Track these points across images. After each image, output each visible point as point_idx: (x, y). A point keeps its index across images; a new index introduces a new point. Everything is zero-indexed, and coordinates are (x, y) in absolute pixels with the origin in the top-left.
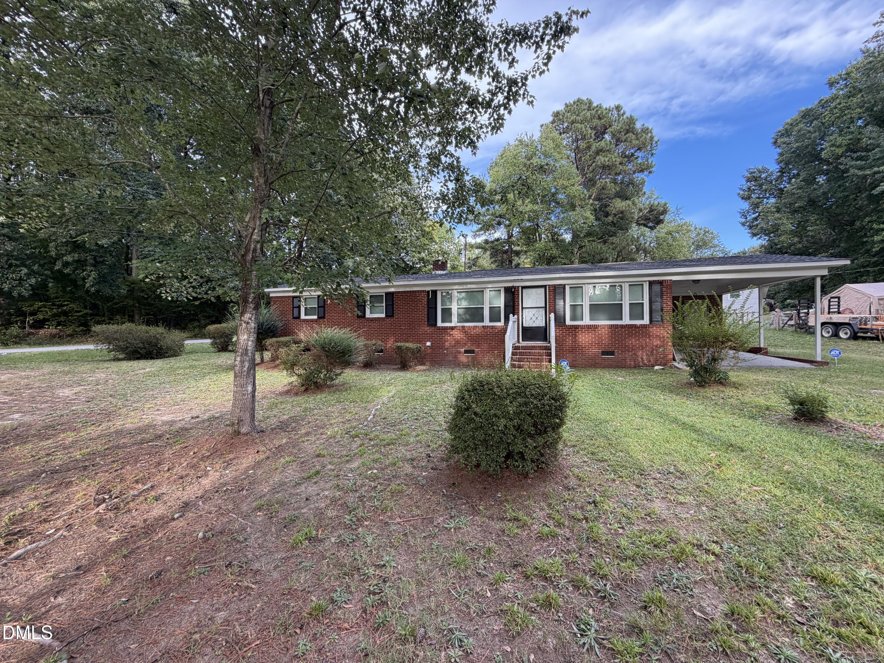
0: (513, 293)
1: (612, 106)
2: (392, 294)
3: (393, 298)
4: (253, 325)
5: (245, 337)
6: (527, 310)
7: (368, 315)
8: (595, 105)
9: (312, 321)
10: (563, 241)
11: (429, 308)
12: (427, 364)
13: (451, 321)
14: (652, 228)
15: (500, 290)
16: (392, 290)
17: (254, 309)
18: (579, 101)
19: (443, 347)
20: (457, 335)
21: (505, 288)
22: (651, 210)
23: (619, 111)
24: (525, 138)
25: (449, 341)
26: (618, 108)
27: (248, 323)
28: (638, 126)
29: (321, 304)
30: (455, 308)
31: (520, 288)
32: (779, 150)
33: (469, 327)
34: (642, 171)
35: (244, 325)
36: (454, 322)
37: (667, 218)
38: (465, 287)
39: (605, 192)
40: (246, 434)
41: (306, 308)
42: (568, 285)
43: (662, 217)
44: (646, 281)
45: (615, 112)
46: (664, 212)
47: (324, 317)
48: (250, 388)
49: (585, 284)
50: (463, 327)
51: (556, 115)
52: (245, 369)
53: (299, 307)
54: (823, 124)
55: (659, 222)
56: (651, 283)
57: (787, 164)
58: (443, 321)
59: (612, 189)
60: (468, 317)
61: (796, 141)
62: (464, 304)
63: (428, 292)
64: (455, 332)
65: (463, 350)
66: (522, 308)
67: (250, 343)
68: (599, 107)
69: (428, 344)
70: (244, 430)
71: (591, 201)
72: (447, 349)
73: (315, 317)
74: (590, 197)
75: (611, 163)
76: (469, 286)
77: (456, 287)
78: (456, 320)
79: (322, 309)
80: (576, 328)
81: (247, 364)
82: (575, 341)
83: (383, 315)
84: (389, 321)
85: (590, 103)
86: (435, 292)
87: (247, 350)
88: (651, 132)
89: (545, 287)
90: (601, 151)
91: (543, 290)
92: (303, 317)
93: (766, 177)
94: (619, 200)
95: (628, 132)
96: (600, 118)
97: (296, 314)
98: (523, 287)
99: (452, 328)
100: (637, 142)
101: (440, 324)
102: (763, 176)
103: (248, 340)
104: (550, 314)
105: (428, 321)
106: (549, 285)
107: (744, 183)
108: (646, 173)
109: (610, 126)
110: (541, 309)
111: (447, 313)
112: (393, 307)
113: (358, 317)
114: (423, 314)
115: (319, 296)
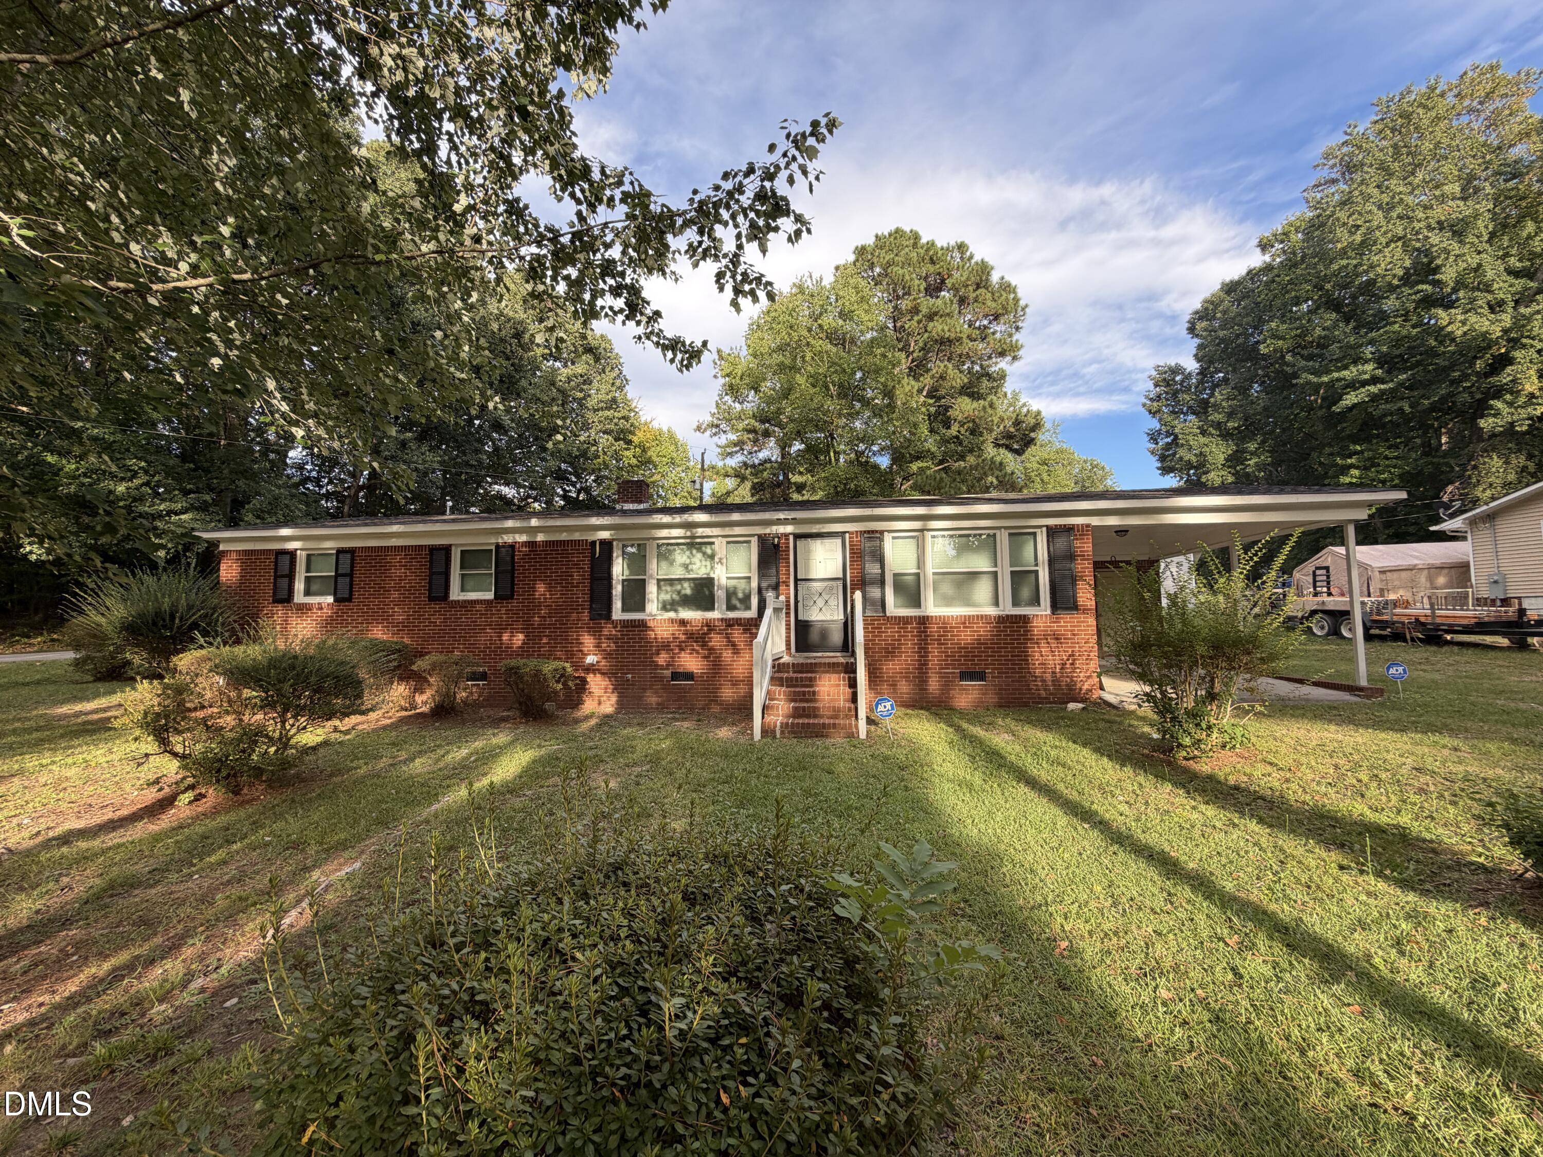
0: (776, 546)
1: (952, 243)
2: (512, 546)
3: (514, 555)
6: (805, 584)
7: (456, 594)
8: (924, 240)
9: (320, 606)
10: (876, 467)
11: (593, 579)
12: (588, 704)
13: (642, 609)
14: (1019, 452)
15: (749, 542)
16: (513, 538)
18: (898, 233)
19: (623, 665)
21: (759, 536)
22: (1017, 423)
23: (962, 253)
24: (809, 283)
25: (636, 652)
26: (962, 247)
28: (995, 278)
29: (345, 568)
30: (649, 578)
31: (791, 538)
32: (1197, 341)
33: (683, 622)
34: (1002, 354)
36: (651, 610)
37: (1041, 437)
38: (672, 534)
39: (945, 384)
41: (307, 579)
42: (888, 531)
43: (1033, 435)
44: (1040, 527)
45: (957, 254)
46: (1036, 427)
47: (349, 600)
49: (922, 530)
50: (670, 621)
51: (861, 251)
53: (291, 577)
54: (1257, 304)
56: (1049, 531)
57: (1211, 362)
58: (624, 609)
59: (957, 379)
61: (1223, 328)
62: (673, 571)
63: (593, 542)
64: (650, 633)
65: (668, 673)
66: (796, 580)
68: (932, 244)
69: (591, 659)
71: (922, 399)
72: (632, 671)
73: (329, 600)
74: (920, 391)
75: (953, 336)
76: (682, 532)
77: (653, 534)
78: (655, 606)
79: (347, 579)
80: (908, 623)
82: (906, 651)
83: (490, 596)
84: (503, 607)
85: (916, 236)
86: (608, 544)
88: (1014, 292)
89: (842, 534)
90: (936, 314)
91: (838, 541)
92: (300, 598)
93: (1182, 381)
94: (967, 400)
95: (978, 286)
96: (932, 262)
97: (283, 594)
98: (798, 536)
99: (645, 624)
100: (994, 305)
101: (617, 614)
102: (1178, 378)
104: (853, 593)
105: (591, 607)
106: (850, 532)
107: (1152, 387)
108: (1009, 358)
109: (950, 276)
110: (834, 583)
111: (635, 592)
112: (513, 578)
113: (431, 599)
114: (581, 595)
115: (340, 551)
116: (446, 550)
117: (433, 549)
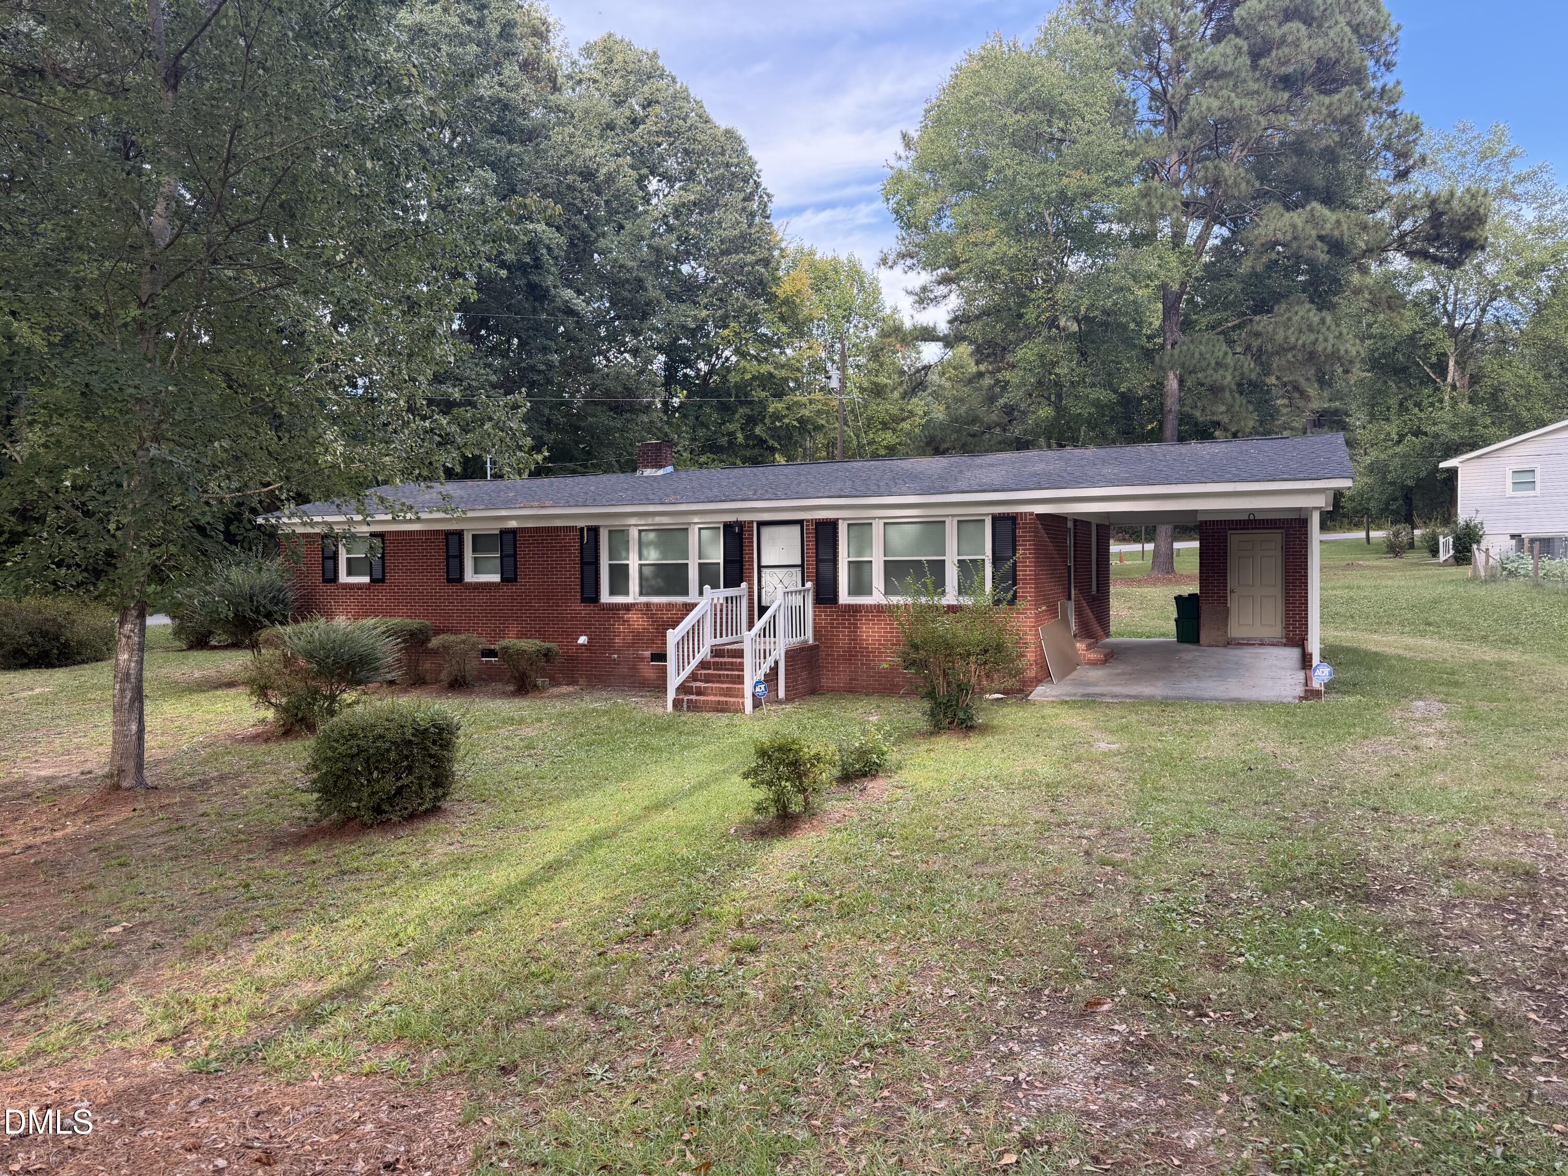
0: (740, 534)
2: (514, 532)
3: (515, 540)
4: (136, 639)
5: (126, 656)
6: (768, 571)
7: (470, 577)
9: (359, 587)
11: (583, 564)
12: (581, 681)
13: (626, 593)
15: (715, 529)
16: (513, 524)
17: (137, 617)
19: (610, 646)
20: (637, 621)
21: (724, 524)
25: (621, 633)
27: (129, 637)
29: (377, 551)
30: (633, 563)
31: (755, 525)
33: (659, 607)
35: (124, 640)
36: (633, 596)
38: (650, 521)
40: (129, 789)
41: (349, 560)
42: (844, 519)
44: (987, 515)
47: (382, 580)
48: (134, 727)
49: (874, 518)
50: (648, 605)
52: (127, 700)
53: (335, 557)
55: (1468, 246)
56: (996, 519)
58: (612, 593)
60: (660, 583)
62: (653, 556)
63: (582, 529)
64: (632, 616)
65: (647, 654)
66: (760, 567)
67: (133, 664)
69: (583, 640)
70: (125, 784)
72: (618, 651)
73: (366, 579)
76: (658, 519)
77: (633, 521)
78: (637, 589)
79: (380, 561)
80: (857, 611)
81: (129, 695)
82: (854, 639)
83: (496, 578)
84: (509, 589)
86: (594, 531)
87: (128, 674)
89: (800, 522)
91: (797, 529)
92: (343, 578)
97: (330, 575)
98: (761, 524)
99: (628, 607)
101: (605, 597)
103: (130, 660)
104: (807, 580)
105: (582, 592)
106: (808, 521)
110: (793, 570)
111: (619, 575)
112: (515, 562)
113: (449, 580)
114: (572, 576)
115: (373, 535)
116: (460, 534)
117: (448, 534)
